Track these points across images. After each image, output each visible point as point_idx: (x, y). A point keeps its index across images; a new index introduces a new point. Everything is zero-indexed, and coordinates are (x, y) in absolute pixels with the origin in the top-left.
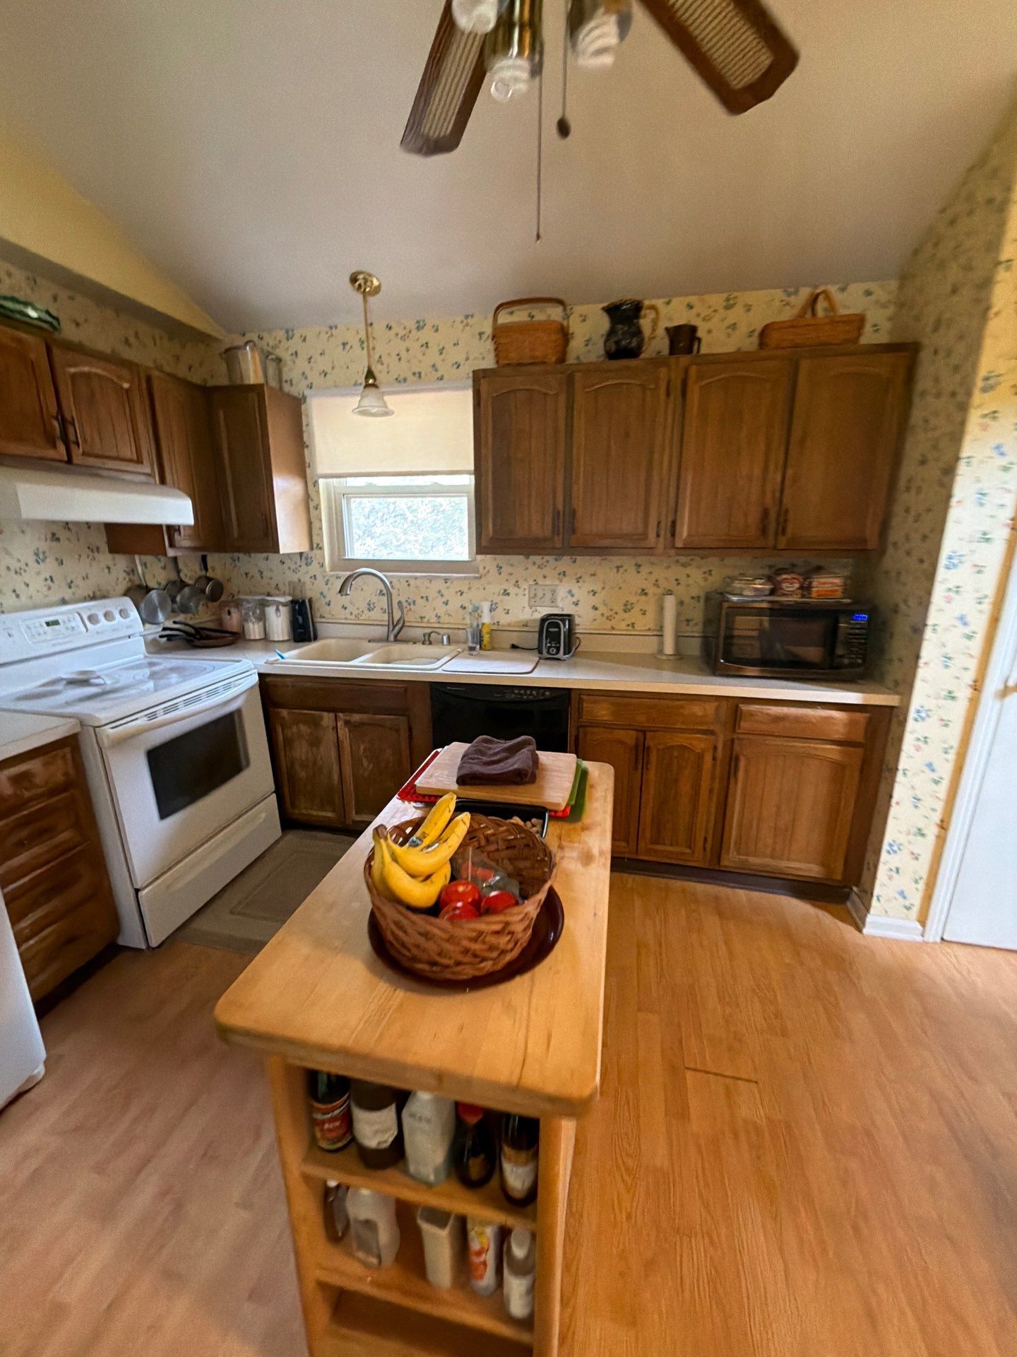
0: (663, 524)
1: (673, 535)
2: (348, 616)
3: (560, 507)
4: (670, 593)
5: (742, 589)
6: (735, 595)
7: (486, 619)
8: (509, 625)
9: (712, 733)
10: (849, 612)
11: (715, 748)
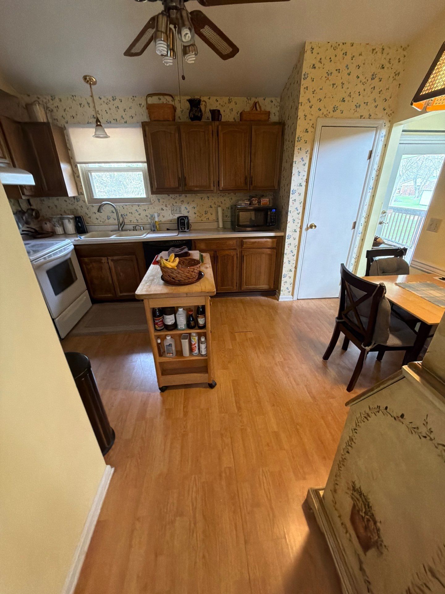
0: (215, 183)
1: (219, 186)
2: (100, 222)
3: (180, 176)
4: (220, 206)
5: (241, 204)
6: (239, 206)
7: (157, 219)
8: (165, 222)
9: (235, 249)
10: (271, 209)
11: (237, 254)
